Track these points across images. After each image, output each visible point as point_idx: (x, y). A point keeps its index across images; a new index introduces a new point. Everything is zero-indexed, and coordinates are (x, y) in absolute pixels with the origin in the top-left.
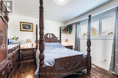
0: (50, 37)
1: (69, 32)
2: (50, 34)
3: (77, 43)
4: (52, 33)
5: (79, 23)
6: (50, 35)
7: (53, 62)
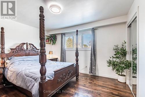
0: (27, 49)
1: (52, 42)
2: (28, 44)
3: (63, 55)
4: (30, 43)
5: (64, 34)
6: (27, 46)
7: (52, 75)
